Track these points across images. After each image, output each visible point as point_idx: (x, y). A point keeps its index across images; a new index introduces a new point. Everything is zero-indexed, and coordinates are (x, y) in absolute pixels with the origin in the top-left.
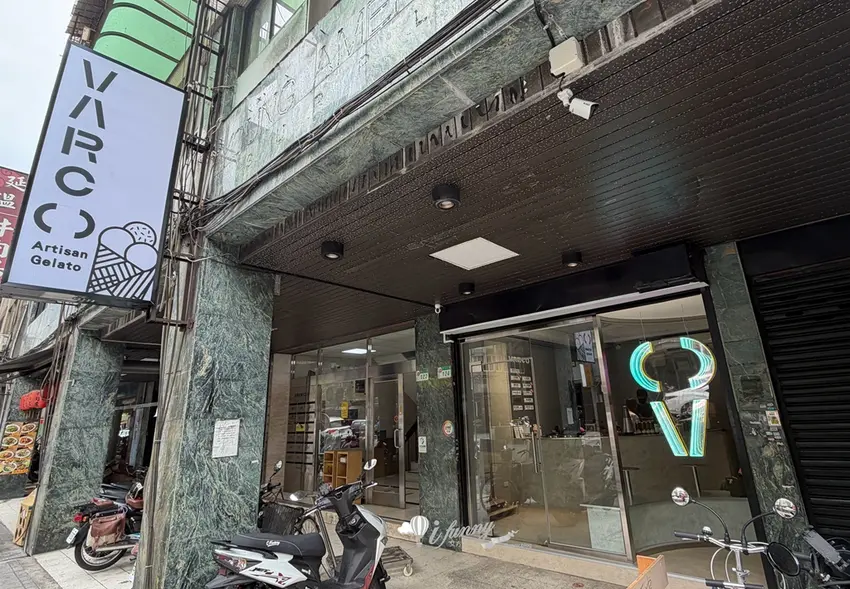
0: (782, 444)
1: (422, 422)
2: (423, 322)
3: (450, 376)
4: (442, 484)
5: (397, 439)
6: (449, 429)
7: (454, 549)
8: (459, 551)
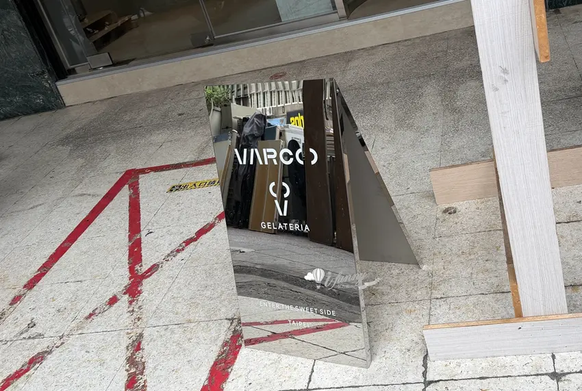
7: (50, 109)
8: (60, 108)
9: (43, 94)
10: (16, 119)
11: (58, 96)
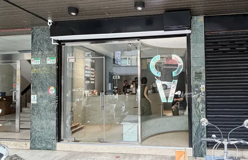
0: (204, 97)
1: (34, 87)
2: (38, 30)
3: (55, 62)
4: (46, 119)
5: (15, 97)
6: (53, 91)
7: (52, 150)
8: (55, 150)
9: (51, 145)
10: (41, 150)
11: (55, 147)
